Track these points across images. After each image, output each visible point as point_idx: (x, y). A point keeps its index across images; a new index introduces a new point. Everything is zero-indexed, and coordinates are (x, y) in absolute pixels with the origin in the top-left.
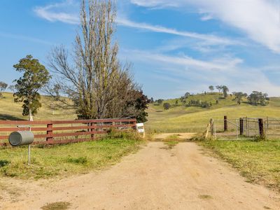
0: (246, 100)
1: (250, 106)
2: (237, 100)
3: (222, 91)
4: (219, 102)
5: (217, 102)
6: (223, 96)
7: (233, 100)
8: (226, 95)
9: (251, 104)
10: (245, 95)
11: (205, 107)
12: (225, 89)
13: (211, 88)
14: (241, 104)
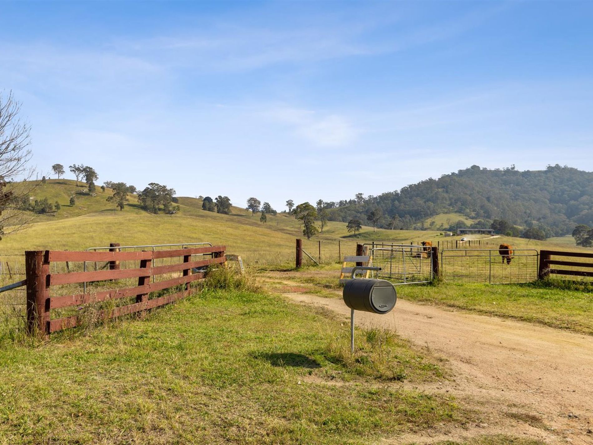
0: (136, 201)
1: (144, 213)
2: (118, 199)
3: (82, 177)
4: (77, 202)
5: (72, 201)
6: (86, 190)
7: (110, 199)
8: (91, 187)
9: (145, 208)
10: (132, 189)
11: (43, 211)
12: (90, 174)
13: (58, 168)
14: (126, 208)
